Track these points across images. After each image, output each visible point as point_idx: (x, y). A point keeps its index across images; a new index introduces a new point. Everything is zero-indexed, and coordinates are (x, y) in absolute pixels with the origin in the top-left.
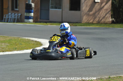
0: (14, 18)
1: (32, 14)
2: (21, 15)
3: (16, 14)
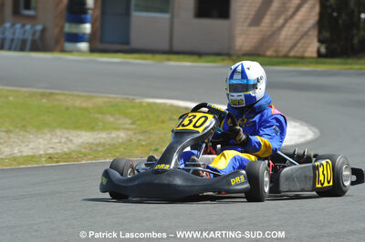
0: (21, 37)
1: (87, 28)
2: (43, 31)
3: (28, 27)
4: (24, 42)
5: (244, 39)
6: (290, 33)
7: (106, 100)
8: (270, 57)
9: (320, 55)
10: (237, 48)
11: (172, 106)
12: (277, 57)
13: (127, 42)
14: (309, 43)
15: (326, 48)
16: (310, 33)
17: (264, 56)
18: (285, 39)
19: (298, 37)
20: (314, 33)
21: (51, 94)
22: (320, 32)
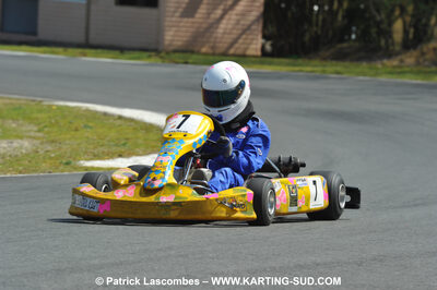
5: (175, 32)
6: (230, 26)
7: (7, 101)
8: (205, 54)
9: (264, 53)
10: (167, 43)
11: (88, 110)
12: (214, 54)
13: (34, 33)
14: (253, 39)
15: (272, 45)
16: (254, 27)
17: (199, 53)
18: (224, 33)
19: (240, 32)
20: (258, 28)
22: (265, 27)
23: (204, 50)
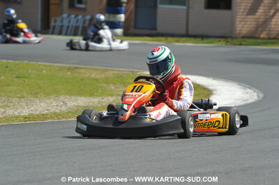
0: (74, 25)
1: (122, 17)
2: (91, 20)
3: (80, 17)
4: (77, 28)
7: (116, 72)
10: (237, 32)
13: (155, 29)
17: (258, 38)
18: (276, 25)
21: (76, 68)
23: (262, 36)
